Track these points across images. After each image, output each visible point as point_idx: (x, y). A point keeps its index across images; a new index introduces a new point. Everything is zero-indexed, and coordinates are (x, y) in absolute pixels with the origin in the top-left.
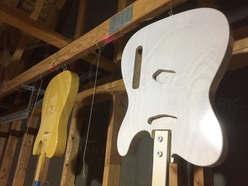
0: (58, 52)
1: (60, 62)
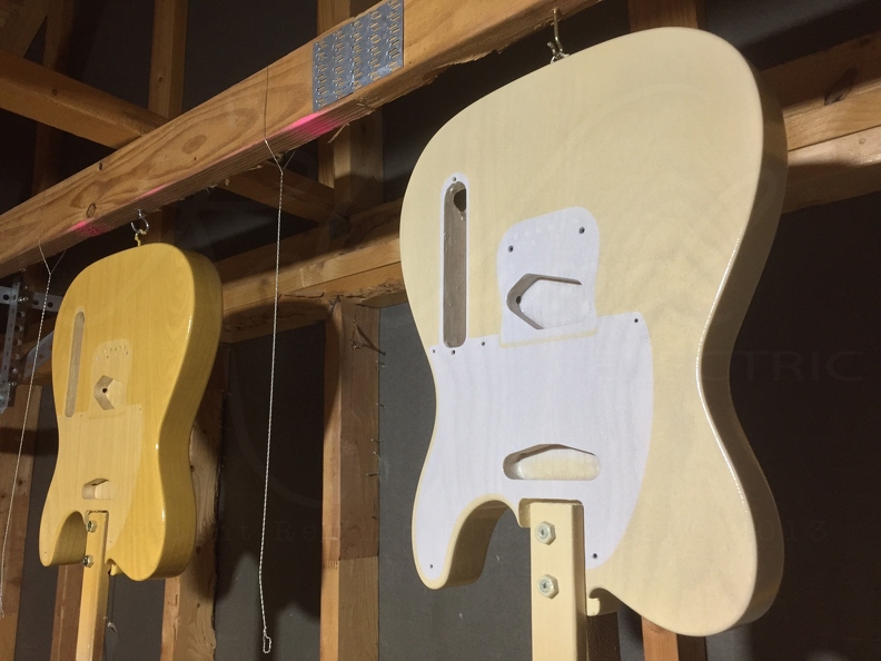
0: (105, 162)
1: (118, 203)
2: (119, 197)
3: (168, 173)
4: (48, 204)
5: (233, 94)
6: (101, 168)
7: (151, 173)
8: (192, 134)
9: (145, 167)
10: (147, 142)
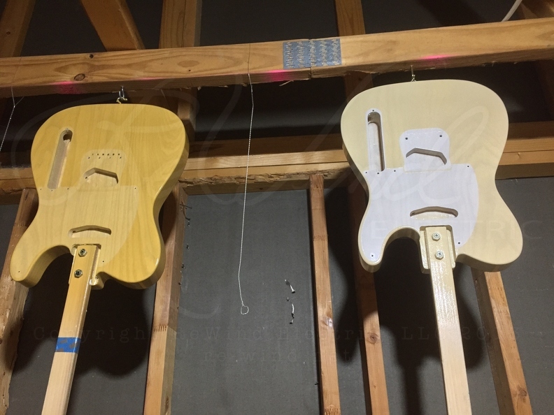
0: (96, 55)
1: (112, 78)
2: (113, 76)
3: (164, 72)
4: (24, 65)
5: (222, 49)
6: (92, 56)
7: (147, 69)
8: (187, 58)
9: (142, 65)
10: (142, 53)
